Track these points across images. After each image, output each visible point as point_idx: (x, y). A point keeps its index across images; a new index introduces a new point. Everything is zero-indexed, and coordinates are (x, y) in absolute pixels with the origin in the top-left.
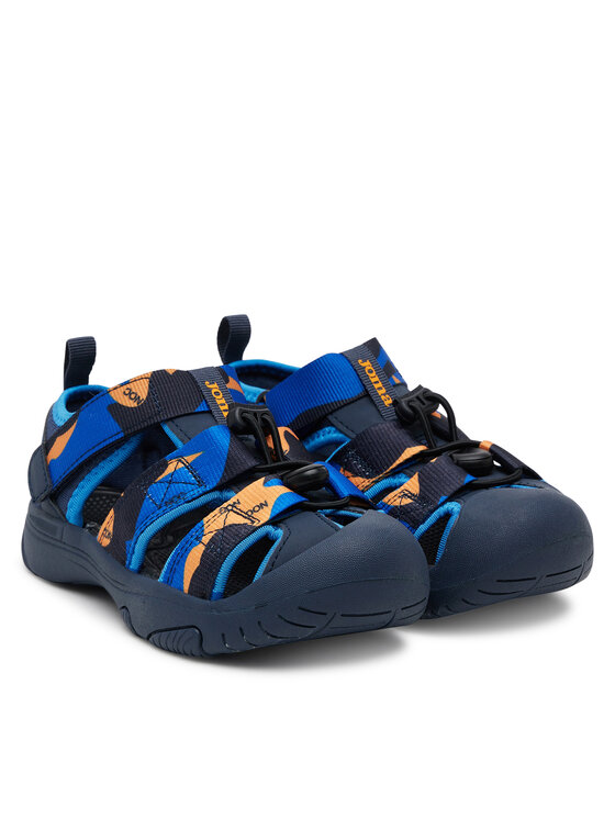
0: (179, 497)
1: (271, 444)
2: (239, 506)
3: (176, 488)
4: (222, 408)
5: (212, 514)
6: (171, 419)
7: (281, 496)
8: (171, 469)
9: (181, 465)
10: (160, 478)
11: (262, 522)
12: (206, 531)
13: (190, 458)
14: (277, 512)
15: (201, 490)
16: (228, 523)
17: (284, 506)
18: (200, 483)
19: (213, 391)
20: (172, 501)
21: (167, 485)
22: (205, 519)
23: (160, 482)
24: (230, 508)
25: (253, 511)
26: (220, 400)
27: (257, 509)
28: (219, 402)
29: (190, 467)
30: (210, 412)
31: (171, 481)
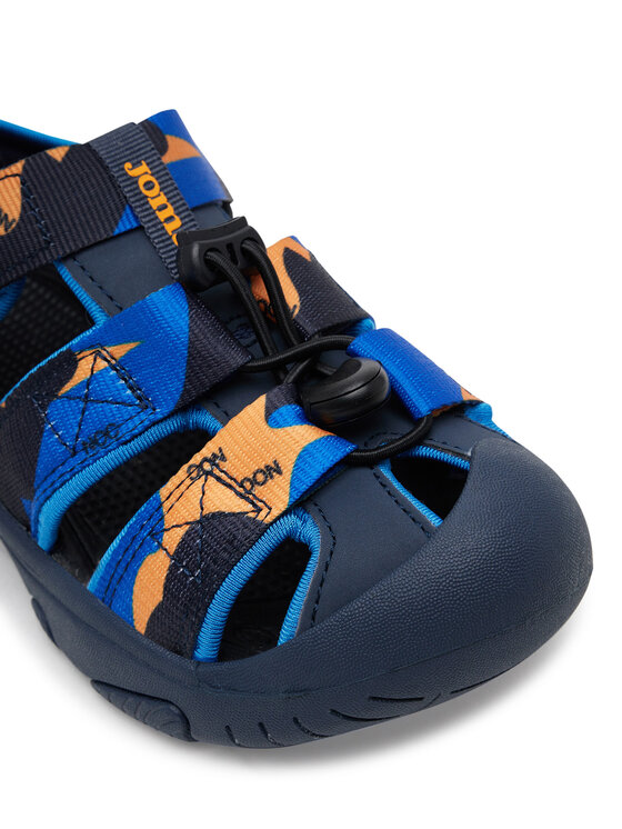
0: (106, 434)
1: (261, 292)
2: (226, 466)
3: (101, 414)
4: (162, 216)
5: (175, 480)
6: (72, 256)
7: (305, 450)
8: (83, 371)
9: (102, 364)
10: (67, 387)
11: (275, 513)
12: (169, 520)
13: (119, 351)
14: (304, 488)
15: (146, 417)
16: (210, 508)
17: (314, 473)
18: (144, 402)
19: (141, 182)
20: (95, 442)
21: (82, 405)
22: (164, 492)
23: (68, 396)
24: (207, 467)
25: (254, 482)
26: (157, 198)
27: (260, 477)
28: (154, 204)
29: (119, 367)
30: (140, 228)
31: (86, 395)
